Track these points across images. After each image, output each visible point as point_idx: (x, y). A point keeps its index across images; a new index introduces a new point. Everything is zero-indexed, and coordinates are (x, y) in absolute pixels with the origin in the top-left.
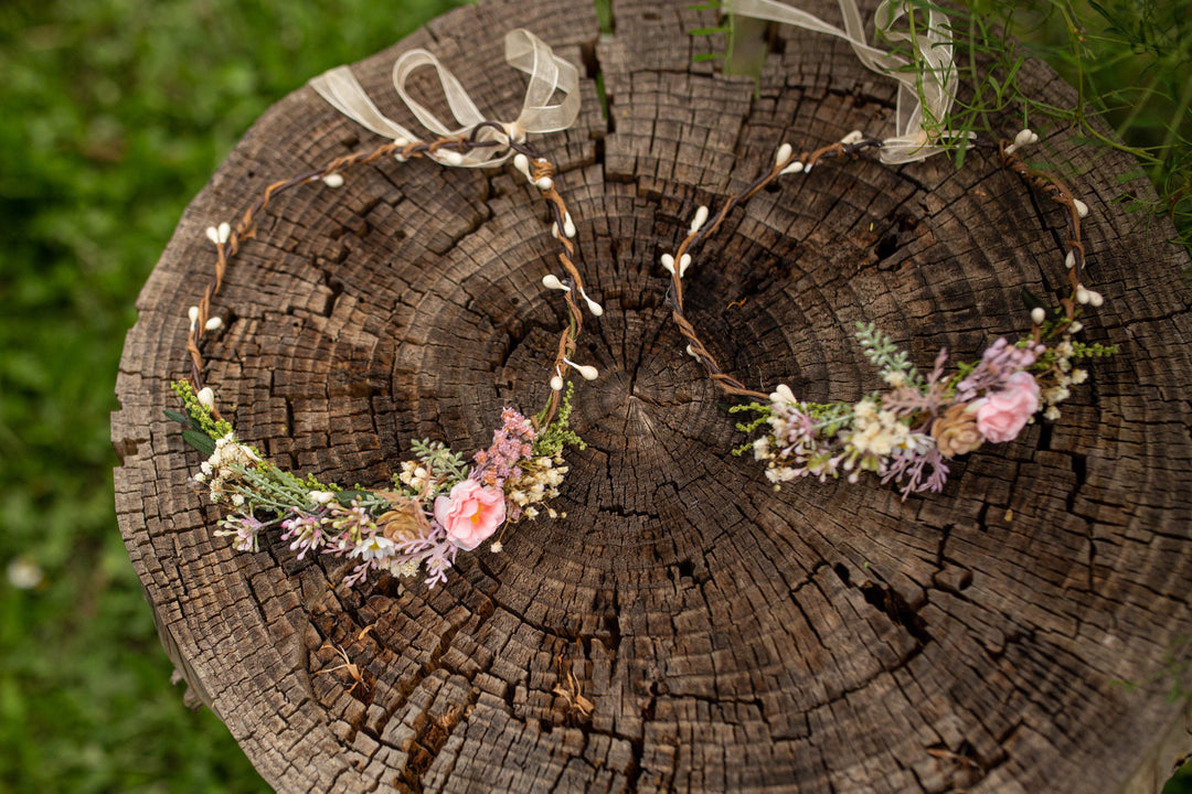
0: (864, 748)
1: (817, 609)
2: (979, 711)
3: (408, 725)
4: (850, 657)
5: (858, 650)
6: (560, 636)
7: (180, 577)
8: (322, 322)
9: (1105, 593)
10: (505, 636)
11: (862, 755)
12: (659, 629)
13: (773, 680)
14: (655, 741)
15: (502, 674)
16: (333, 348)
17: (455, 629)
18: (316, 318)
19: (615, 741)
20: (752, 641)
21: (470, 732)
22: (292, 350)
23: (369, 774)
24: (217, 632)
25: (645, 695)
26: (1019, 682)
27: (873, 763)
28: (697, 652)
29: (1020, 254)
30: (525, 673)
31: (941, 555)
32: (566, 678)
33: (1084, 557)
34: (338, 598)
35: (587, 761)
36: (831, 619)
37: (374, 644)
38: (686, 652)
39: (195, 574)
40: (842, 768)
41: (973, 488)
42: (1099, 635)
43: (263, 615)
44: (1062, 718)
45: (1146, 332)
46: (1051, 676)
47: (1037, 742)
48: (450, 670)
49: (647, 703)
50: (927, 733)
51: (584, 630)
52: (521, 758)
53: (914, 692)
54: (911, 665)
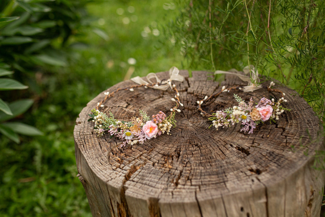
1: (225, 151)
2: (261, 164)
3: (129, 167)
4: (232, 157)
5: (234, 156)
6: (167, 156)
7: (85, 141)
8: (125, 109)
9: (289, 146)
10: (154, 155)
11: (233, 170)
12: (189, 154)
13: (214, 161)
14: (186, 170)
15: (153, 161)
16: (126, 113)
17: (143, 153)
18: (123, 108)
19: (176, 171)
20: (210, 156)
21: (144, 169)
22: (118, 112)
23: (119, 175)
24: (90, 150)
25: (184, 164)
26: (270, 159)
27: (235, 172)
28: (197, 157)
30: (158, 161)
31: (253, 142)
32: (167, 162)
33: (285, 141)
34: (118, 149)
35: (169, 173)
36: (228, 152)
37: (125, 156)
38: (195, 157)
39: (88, 141)
40: (228, 173)
41: (261, 133)
42: (288, 152)
43: (101, 148)
44: (279, 164)
45: (298, 112)
46: (277, 158)
47: (274, 168)
48: (141, 159)
49: (185, 165)
50: (248, 167)
51: (172, 155)
52: (154, 173)
53: (246, 162)
54: (245, 158)
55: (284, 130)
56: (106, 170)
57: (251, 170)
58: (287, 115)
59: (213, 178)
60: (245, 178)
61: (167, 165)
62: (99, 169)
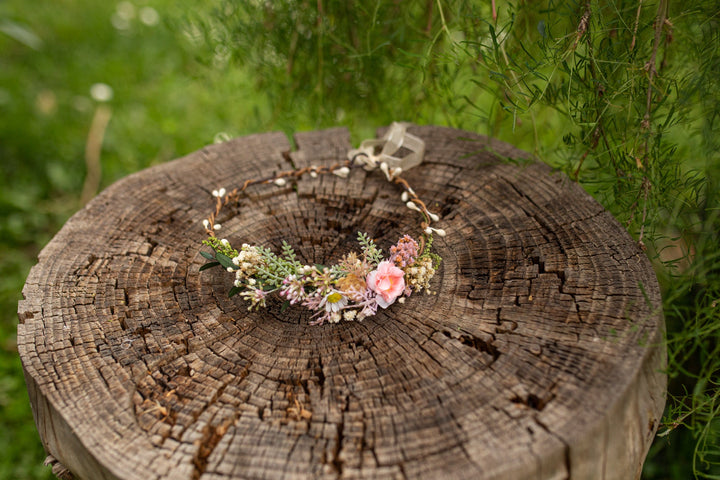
0: (474, 404)
1: (435, 352)
2: (535, 380)
3: (198, 431)
4: (458, 368)
5: (462, 365)
6: (289, 383)
7: (56, 371)
8: (146, 259)
9: (588, 321)
10: (255, 386)
11: (473, 407)
12: (346, 371)
13: (416, 385)
14: (351, 421)
15: (255, 403)
16: (152, 269)
17: (225, 385)
18: (142, 257)
19: (327, 426)
20: (402, 370)
21: (238, 431)
22: (128, 270)
23: (174, 460)
24: (77, 394)
25: (341, 402)
26: (553, 364)
27: (480, 411)
28: (370, 378)
29: (512, 206)
30: (269, 403)
31: (499, 320)
32: (294, 402)
33: (574, 308)
34: (154, 379)
35: (310, 436)
36: (445, 354)
37: (176, 397)
38: (364, 379)
39: (65, 369)
40: (463, 415)
41: (509, 291)
42: (590, 338)
43: (107, 385)
44: (580, 375)
45: (580, 225)
46: (569, 359)
47: (569, 387)
48: (224, 403)
49: (344, 406)
50: (509, 394)
51: (303, 378)
52: (270, 440)
53: (497, 377)
54: (493, 366)
55: (562, 277)
56: (136, 452)
57: (517, 400)
58: (558, 236)
59: (429, 437)
60: (509, 426)
61: (295, 411)
62: (116, 450)
